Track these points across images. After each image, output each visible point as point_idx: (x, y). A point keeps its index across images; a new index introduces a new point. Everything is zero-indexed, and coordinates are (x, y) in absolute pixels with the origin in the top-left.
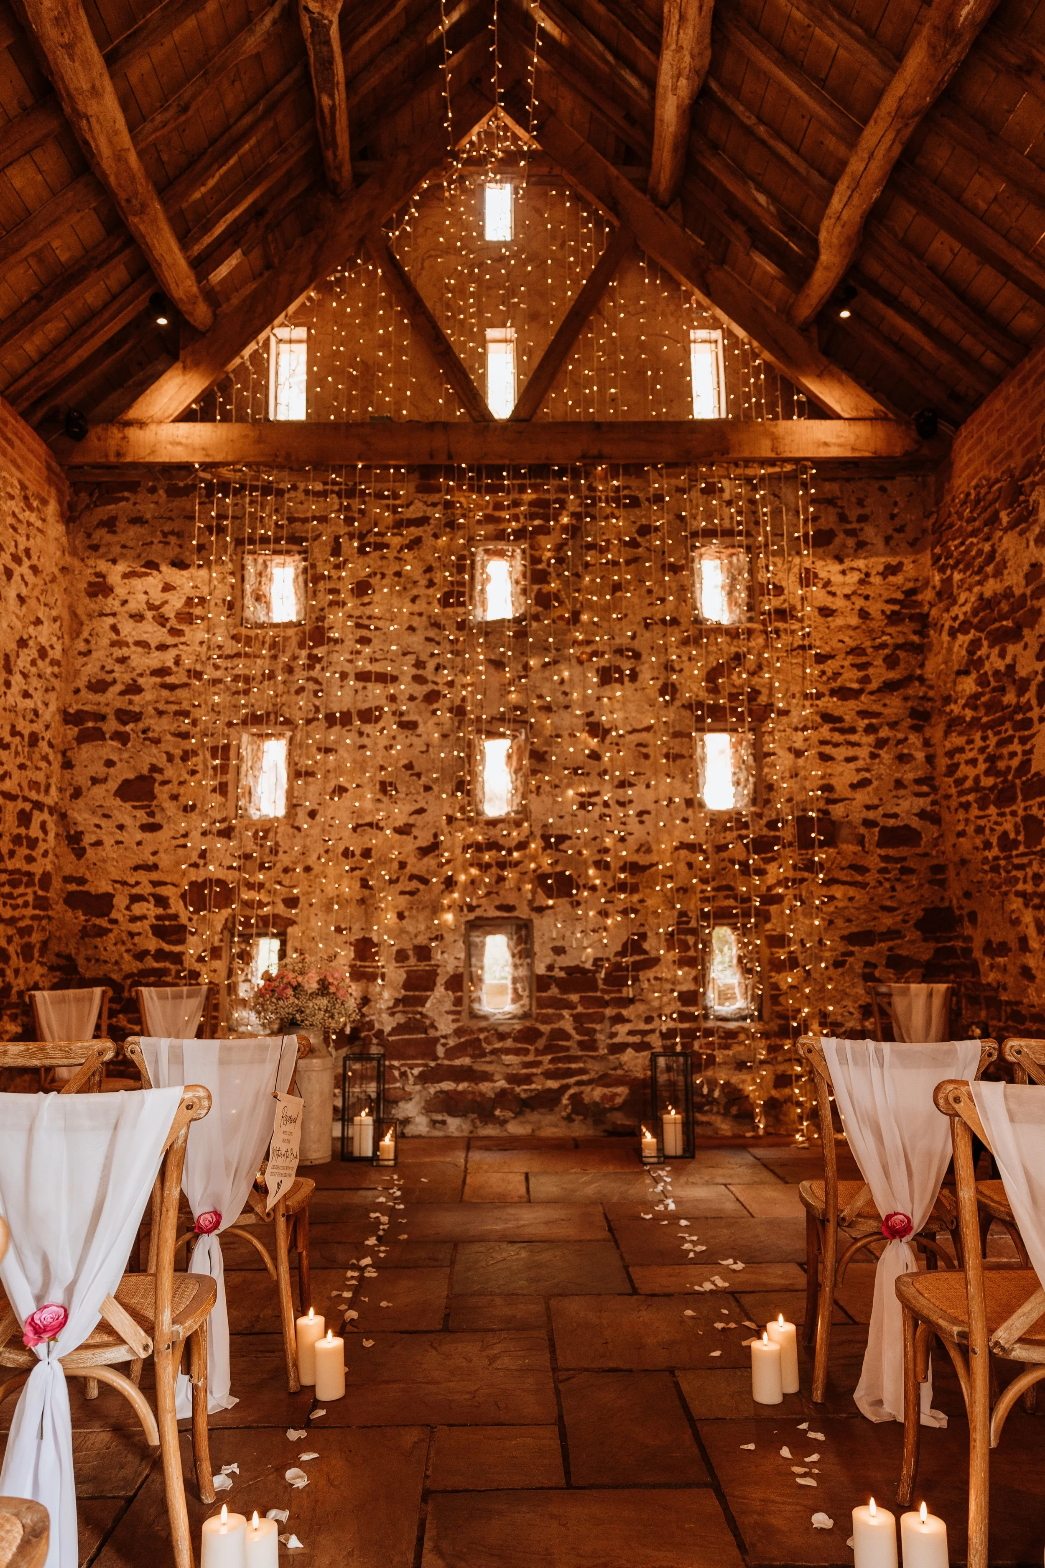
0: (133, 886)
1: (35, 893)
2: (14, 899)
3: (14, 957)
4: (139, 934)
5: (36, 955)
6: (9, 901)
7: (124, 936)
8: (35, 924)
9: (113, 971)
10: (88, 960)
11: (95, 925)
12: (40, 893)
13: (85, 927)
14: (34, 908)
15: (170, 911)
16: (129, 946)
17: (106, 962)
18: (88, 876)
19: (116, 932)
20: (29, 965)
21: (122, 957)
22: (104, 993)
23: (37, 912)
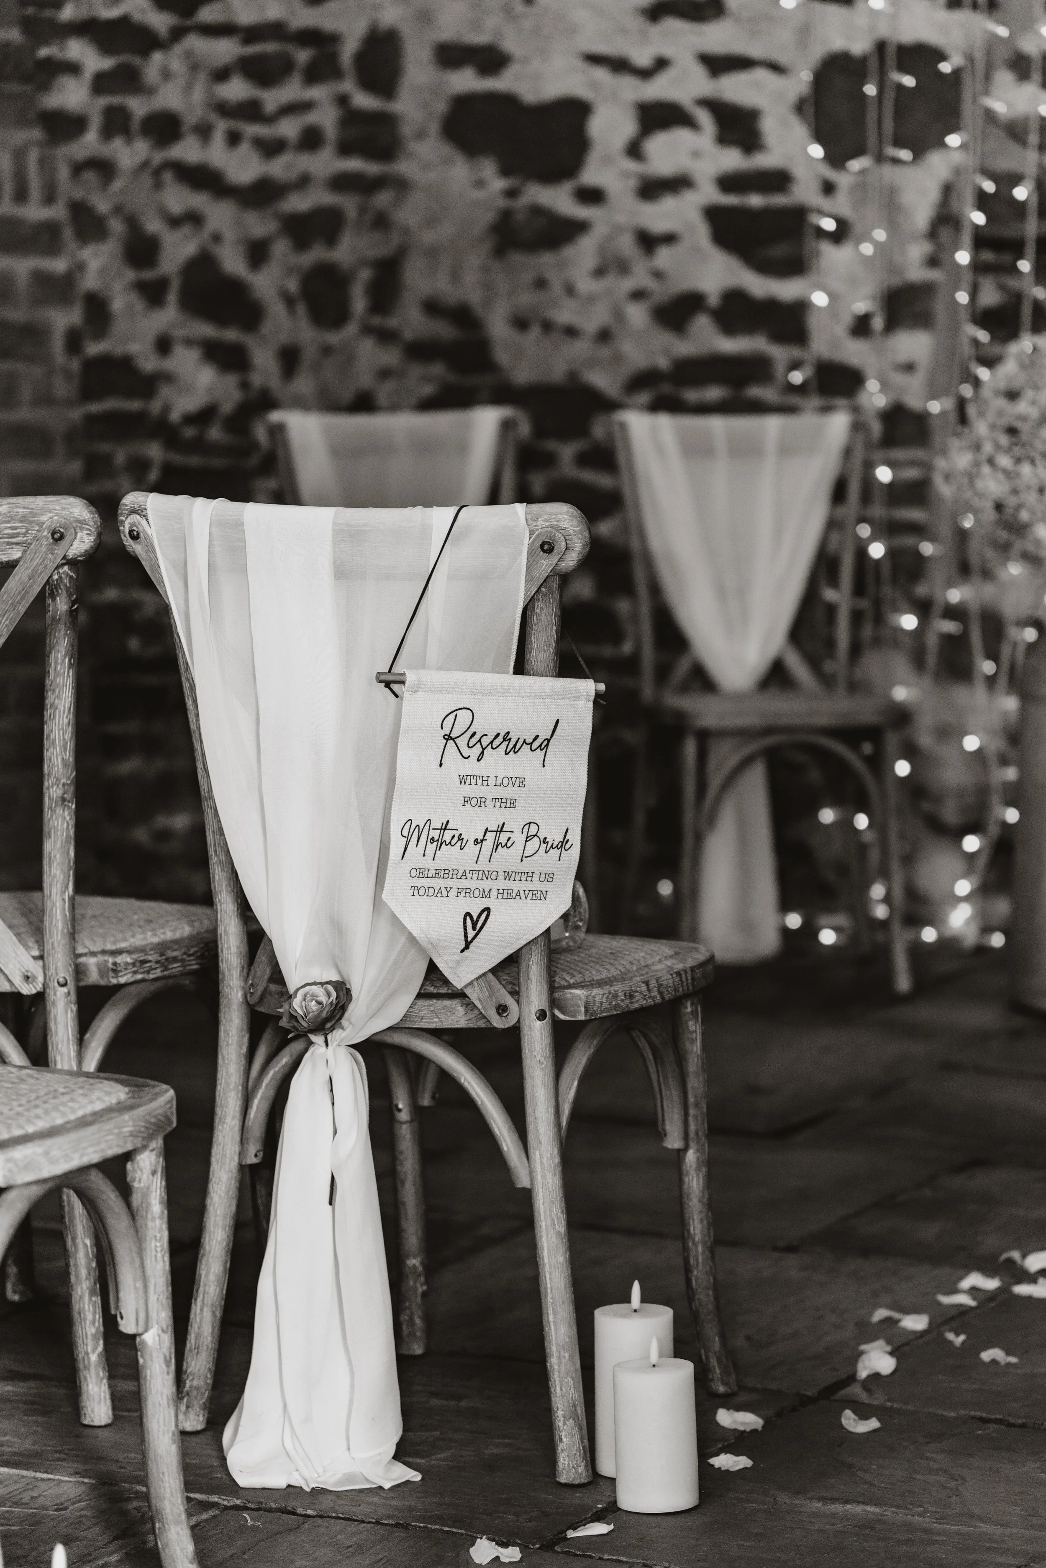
0: (645, 74)
1: (343, 100)
2: (269, 120)
3: (276, 309)
4: (670, 239)
5: (359, 304)
6: (252, 130)
7: (627, 245)
8: (349, 204)
9: (591, 362)
10: (521, 323)
11: (537, 211)
12: (363, 101)
13: (506, 216)
14: (345, 149)
15: (764, 161)
16: (640, 278)
17: (571, 332)
18: (509, 44)
19: (599, 231)
20: (334, 338)
21: (619, 316)
22: (506, 426)
23: (354, 164)
